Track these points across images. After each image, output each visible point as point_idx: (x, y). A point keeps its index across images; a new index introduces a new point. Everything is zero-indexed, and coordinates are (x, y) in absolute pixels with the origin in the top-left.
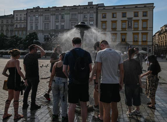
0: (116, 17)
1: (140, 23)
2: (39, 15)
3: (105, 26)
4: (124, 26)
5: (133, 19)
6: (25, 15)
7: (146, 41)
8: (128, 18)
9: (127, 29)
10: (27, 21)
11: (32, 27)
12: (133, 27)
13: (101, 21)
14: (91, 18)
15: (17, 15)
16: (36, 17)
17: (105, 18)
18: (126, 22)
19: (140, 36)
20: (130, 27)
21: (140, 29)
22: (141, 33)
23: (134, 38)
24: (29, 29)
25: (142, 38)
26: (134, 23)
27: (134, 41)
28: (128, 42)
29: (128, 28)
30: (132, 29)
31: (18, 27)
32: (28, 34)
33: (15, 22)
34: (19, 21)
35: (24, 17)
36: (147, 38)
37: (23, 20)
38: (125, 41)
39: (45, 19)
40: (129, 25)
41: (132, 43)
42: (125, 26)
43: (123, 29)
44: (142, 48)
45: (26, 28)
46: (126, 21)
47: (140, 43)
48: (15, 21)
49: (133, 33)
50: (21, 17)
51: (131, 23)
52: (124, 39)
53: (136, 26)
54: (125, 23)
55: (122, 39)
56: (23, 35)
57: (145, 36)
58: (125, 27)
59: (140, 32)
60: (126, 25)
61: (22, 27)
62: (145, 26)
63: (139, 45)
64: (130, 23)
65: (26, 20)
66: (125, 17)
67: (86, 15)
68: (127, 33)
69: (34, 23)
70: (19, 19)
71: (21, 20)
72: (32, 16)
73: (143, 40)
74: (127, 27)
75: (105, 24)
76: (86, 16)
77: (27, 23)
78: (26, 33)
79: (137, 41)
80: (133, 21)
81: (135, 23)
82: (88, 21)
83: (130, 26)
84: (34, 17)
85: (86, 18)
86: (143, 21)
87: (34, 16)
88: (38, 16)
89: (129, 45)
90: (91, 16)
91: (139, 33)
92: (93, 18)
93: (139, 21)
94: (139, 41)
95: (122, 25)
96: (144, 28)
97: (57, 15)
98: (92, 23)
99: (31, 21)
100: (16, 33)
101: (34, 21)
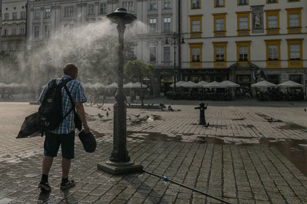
0: (223, 6)
1: (283, 16)
2: (52, 8)
3: (198, 27)
4: (244, 26)
5: (265, 8)
6: (23, 7)
7: (298, 59)
8: (251, 7)
9: (251, 32)
10: (27, 21)
12: (265, 27)
13: (190, 16)
14: (165, 8)
15: (7, 9)
16: (47, 11)
17: (198, 8)
18: (247, 17)
19: (284, 47)
20: (257, 27)
21: (284, 29)
22: (287, 40)
23: (269, 52)
25: (289, 52)
26: (267, 18)
27: (270, 60)
29: (253, 28)
30: (263, 32)
31: (9, 33)
33: (3, 23)
34: (11, 20)
35: (21, 13)
36: (301, 52)
37: (20, 19)
38: (246, 60)
39: (65, 16)
40: (256, 23)
41: (263, 65)
42: (246, 24)
43: (242, 32)
44: (290, 76)
45: (26, 35)
46: (248, 13)
47: (284, 65)
48: (4, 21)
49: (265, 41)
50: (16, 13)
51: (261, 19)
52: (246, 55)
53: (273, 24)
54: (246, 19)
55: (241, 55)
57: (295, 48)
58: (246, 28)
59: (284, 38)
60: (248, 22)
61: (18, 34)
62: (294, 23)
63: (281, 69)
64: (257, 18)
65: (26, 19)
66: (246, 4)
67: (155, 4)
68: (250, 42)
69: (42, 24)
70: (11, 18)
71: (14, 19)
72: (38, 10)
73: (292, 57)
74: (251, 28)
75: (198, 22)
76: (155, 7)
77: (26, 24)
79: (276, 59)
80: (265, 14)
81: (270, 18)
82: (160, 17)
83: (257, 25)
84: (42, 12)
85: (155, 9)
86: (290, 11)
87: (43, 9)
88: (49, 10)
89: (258, 68)
90: (166, 6)
91: (280, 40)
92: (170, 9)
93: (280, 13)
94: (282, 59)
95: (239, 22)
96: (292, 29)
97: (90, 5)
98: (169, 20)
99: (36, 21)
100: (5, 46)
101: (42, 19)
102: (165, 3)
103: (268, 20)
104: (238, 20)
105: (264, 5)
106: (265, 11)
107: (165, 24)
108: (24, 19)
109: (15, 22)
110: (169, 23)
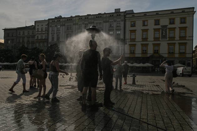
0: (147, 26)
1: (177, 31)
2: (61, 26)
3: (134, 36)
4: (157, 36)
5: (168, 27)
6: (46, 25)
7: (184, 53)
8: (161, 26)
9: (160, 39)
11: (53, 38)
12: (168, 37)
13: (130, 30)
14: (118, 26)
15: (38, 26)
16: (58, 27)
17: (134, 26)
18: (159, 31)
19: (177, 47)
20: (164, 37)
21: (177, 38)
22: (179, 43)
23: (169, 49)
24: (50, 40)
25: (180, 49)
26: (169, 32)
27: (169, 53)
28: (162, 55)
30: (167, 39)
31: (40, 38)
32: (50, 46)
33: (36, 33)
34: (40, 32)
35: (46, 28)
36: (185, 49)
37: (45, 31)
38: (157, 53)
39: (67, 30)
40: (163, 34)
41: (166, 56)
42: (158, 35)
43: (156, 39)
44: (179, 61)
45: (48, 39)
46: (160, 29)
47: (177, 56)
49: (167, 43)
51: (166, 32)
52: (157, 51)
53: (172, 35)
54: (158, 32)
55: (155, 51)
56: (44, 47)
57: (182, 47)
58: (158, 37)
59: (177, 42)
60: (159, 33)
61: (44, 38)
62: (183, 34)
63: (175, 58)
64: (164, 32)
65: (48, 31)
66: (158, 24)
67: (112, 24)
68: (160, 44)
69: (56, 34)
70: (40, 30)
71: (42, 31)
72: (54, 26)
73: (181, 52)
74: (161, 37)
75: (134, 34)
76: (113, 25)
77: (48, 34)
78: (48, 45)
79: (172, 53)
80: (168, 29)
81: (171, 32)
82: (115, 30)
83: (164, 35)
84: (56, 28)
85: (112, 27)
86: (181, 28)
87: (56, 26)
88: (59, 27)
89: (163, 57)
90: (118, 25)
91: (175, 43)
92: (120, 26)
93: (176, 29)
94: (175, 53)
95: (154, 34)
96: (181, 38)
97: (80, 24)
98: (119, 32)
99: (53, 32)
100: (37, 44)
101: (56, 31)
102: (117, 24)
103: (169, 33)
104: (154, 32)
105: (168, 25)
106: (168, 28)
107: (117, 34)
108: (47, 31)
109: (42, 32)
110: (119, 34)
